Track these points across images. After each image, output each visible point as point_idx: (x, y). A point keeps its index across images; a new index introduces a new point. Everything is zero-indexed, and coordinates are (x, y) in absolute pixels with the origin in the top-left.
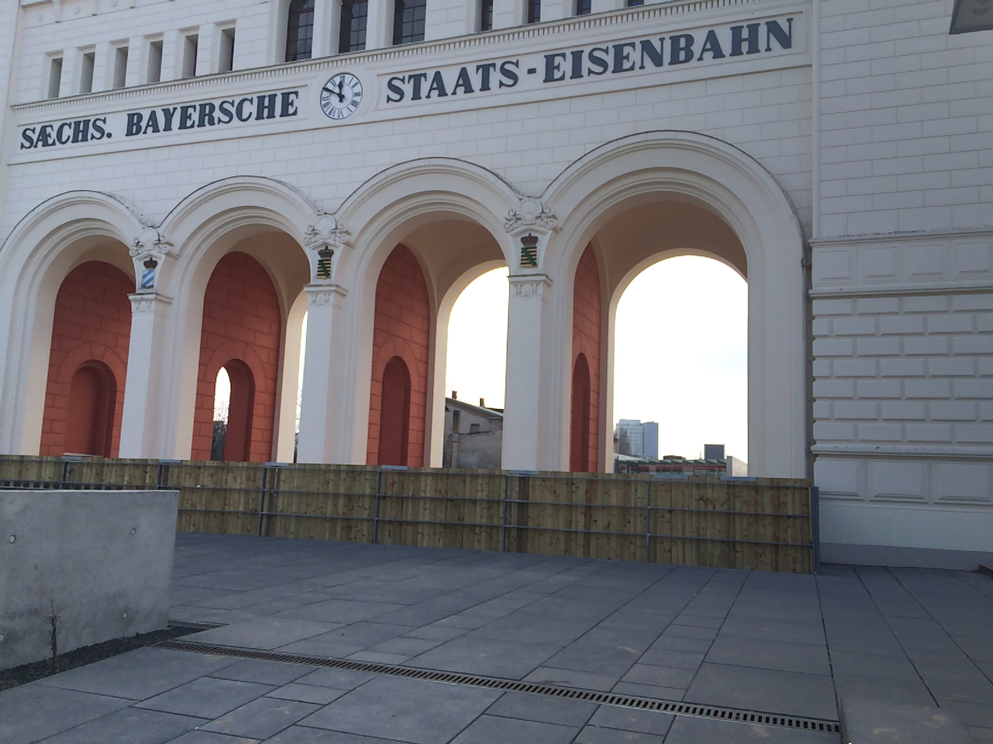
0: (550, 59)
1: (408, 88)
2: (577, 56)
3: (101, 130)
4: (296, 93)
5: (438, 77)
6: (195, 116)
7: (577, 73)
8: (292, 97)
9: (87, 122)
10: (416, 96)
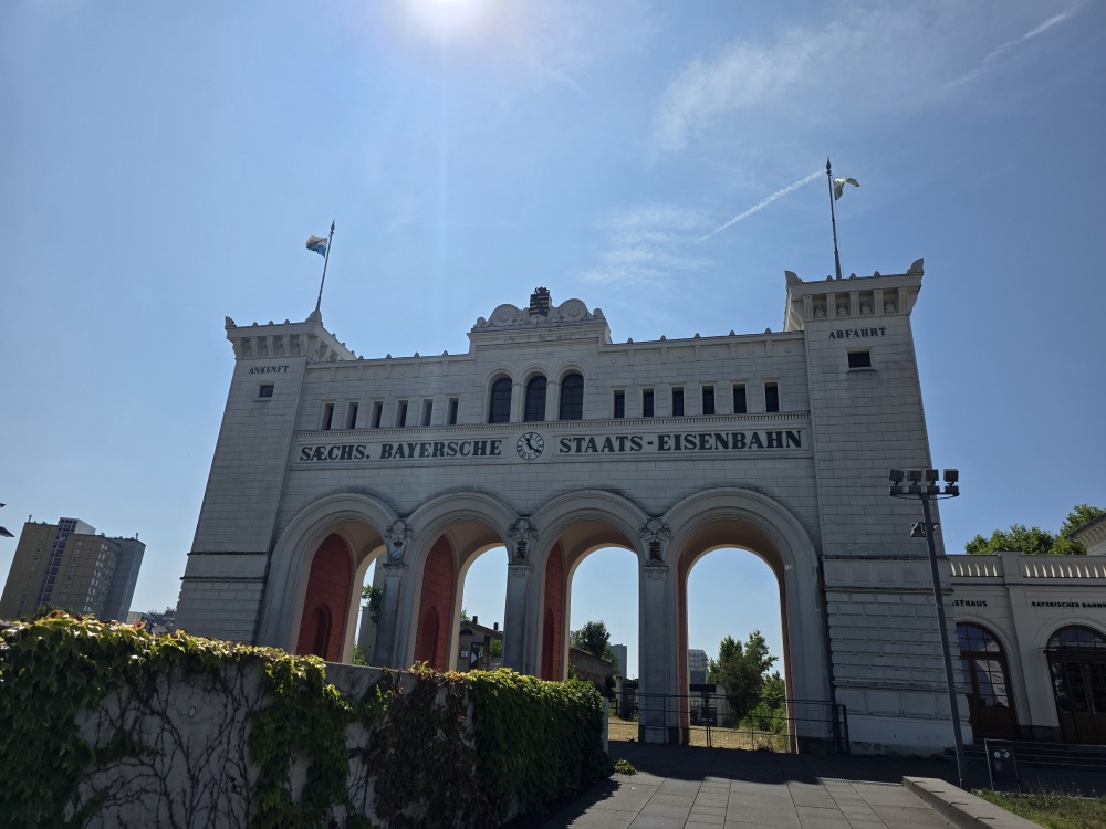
0: (661, 438)
1: (573, 445)
2: (677, 438)
3: (362, 453)
4: (500, 442)
5: (592, 440)
6: (431, 450)
7: (678, 447)
8: (497, 444)
9: (351, 447)
10: (579, 450)
